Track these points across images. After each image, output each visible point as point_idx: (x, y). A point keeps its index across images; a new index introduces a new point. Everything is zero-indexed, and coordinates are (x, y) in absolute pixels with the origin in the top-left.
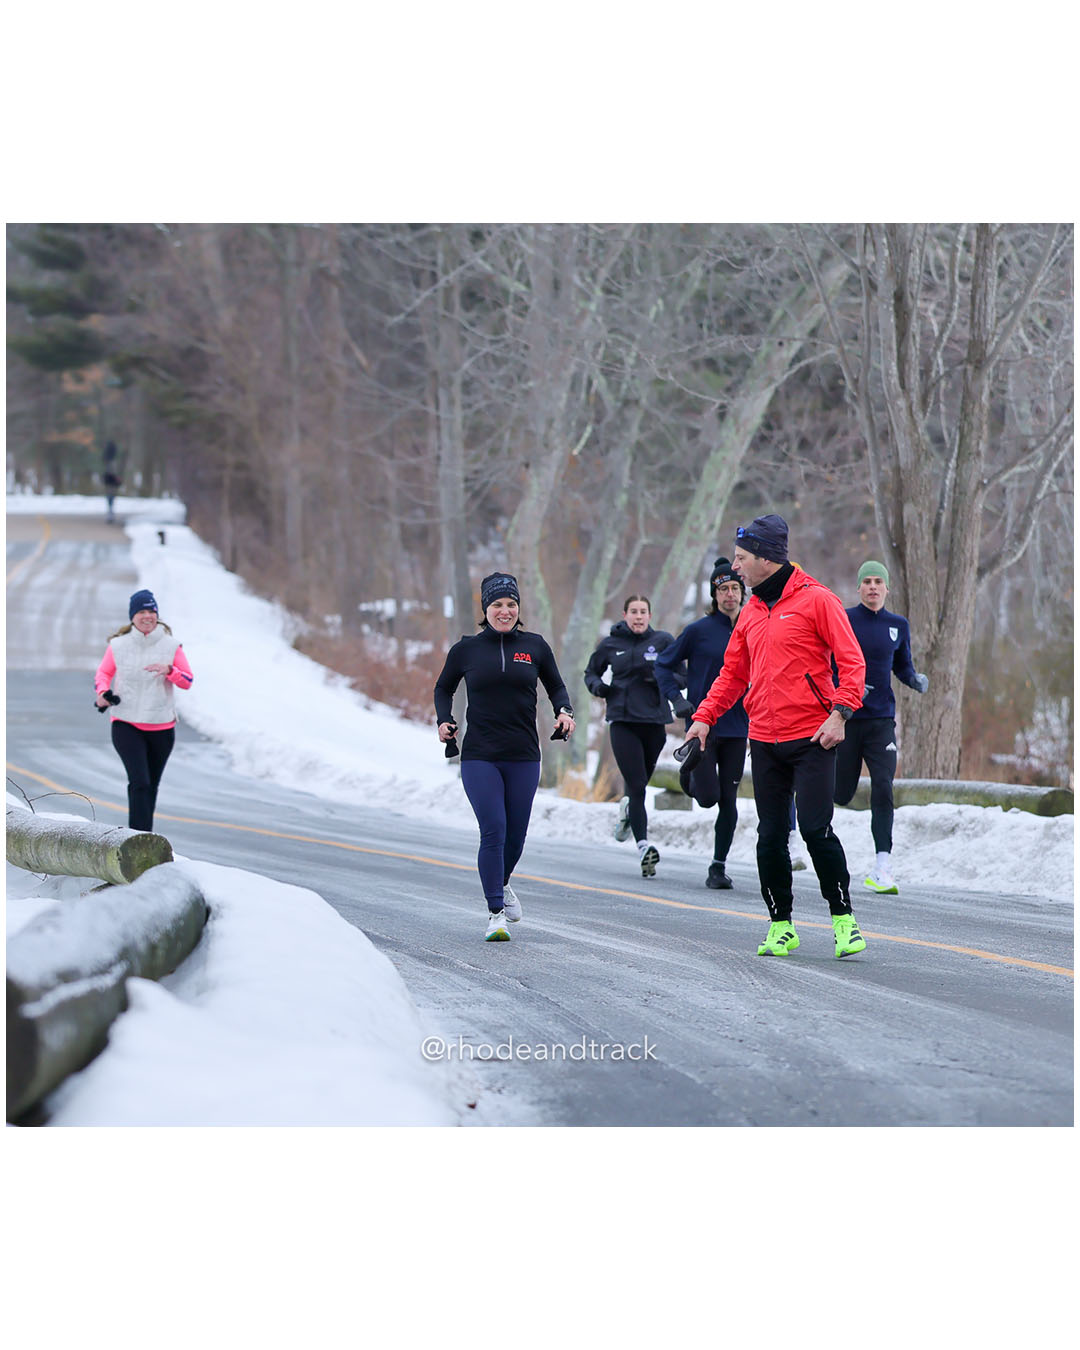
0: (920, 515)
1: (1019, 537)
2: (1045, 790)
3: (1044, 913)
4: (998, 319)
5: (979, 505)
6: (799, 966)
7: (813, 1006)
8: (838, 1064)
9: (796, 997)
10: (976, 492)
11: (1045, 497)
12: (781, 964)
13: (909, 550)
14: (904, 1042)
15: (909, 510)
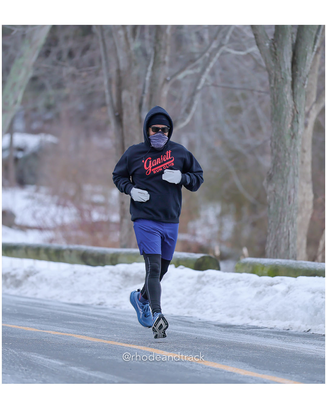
0: (131, 98)
1: (188, 111)
2: (199, 256)
3: (195, 327)
5: (165, 92)
6: (49, 358)
10: (163, 85)
11: (203, 87)
12: (39, 357)
13: (125, 117)
15: (125, 94)
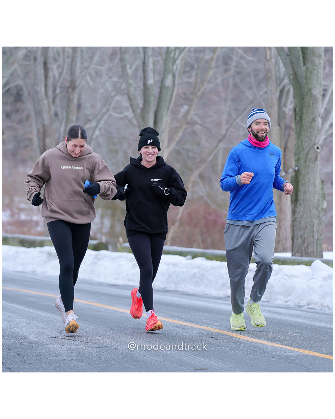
4: (81, 73)
7: (16, 317)
8: (26, 338)
9: (9, 314)
14: (49, 330)
